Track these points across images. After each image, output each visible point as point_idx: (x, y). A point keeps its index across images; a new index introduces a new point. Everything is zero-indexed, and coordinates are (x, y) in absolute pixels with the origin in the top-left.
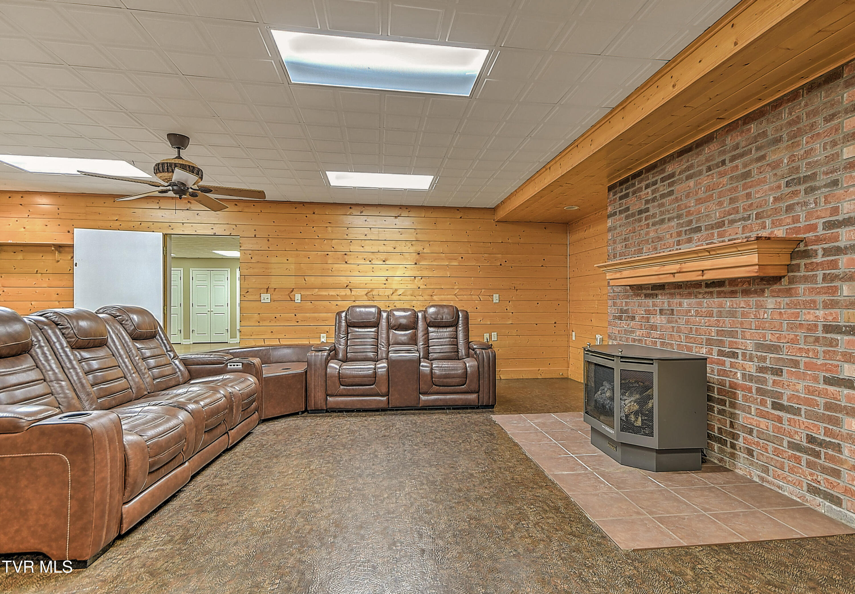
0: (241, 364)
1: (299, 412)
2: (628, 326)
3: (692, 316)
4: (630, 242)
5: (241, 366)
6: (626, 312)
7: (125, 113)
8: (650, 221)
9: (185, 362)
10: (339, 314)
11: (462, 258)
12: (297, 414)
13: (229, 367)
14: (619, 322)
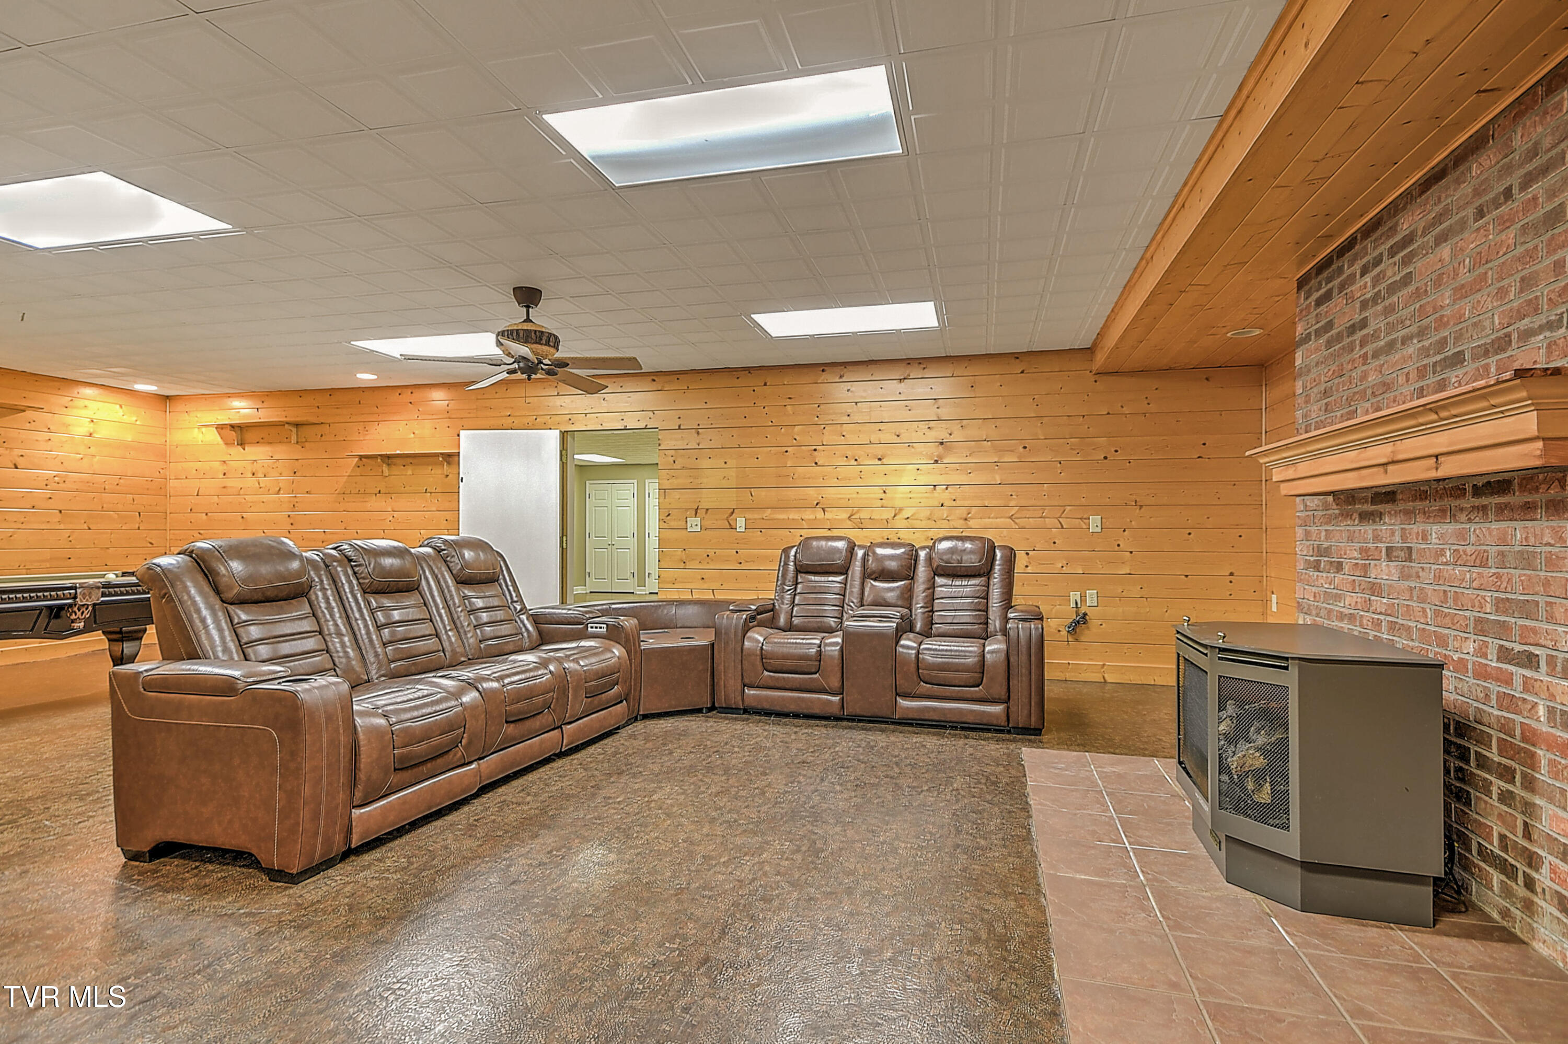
0: (605, 626)
1: (702, 709)
2: (1330, 584)
3: (1446, 564)
4: (1332, 398)
5: (605, 630)
6: (1326, 552)
7: (450, 267)
8: (1369, 349)
9: (536, 619)
10: (786, 551)
11: (1025, 447)
12: (699, 711)
13: (589, 629)
14: (1316, 574)
